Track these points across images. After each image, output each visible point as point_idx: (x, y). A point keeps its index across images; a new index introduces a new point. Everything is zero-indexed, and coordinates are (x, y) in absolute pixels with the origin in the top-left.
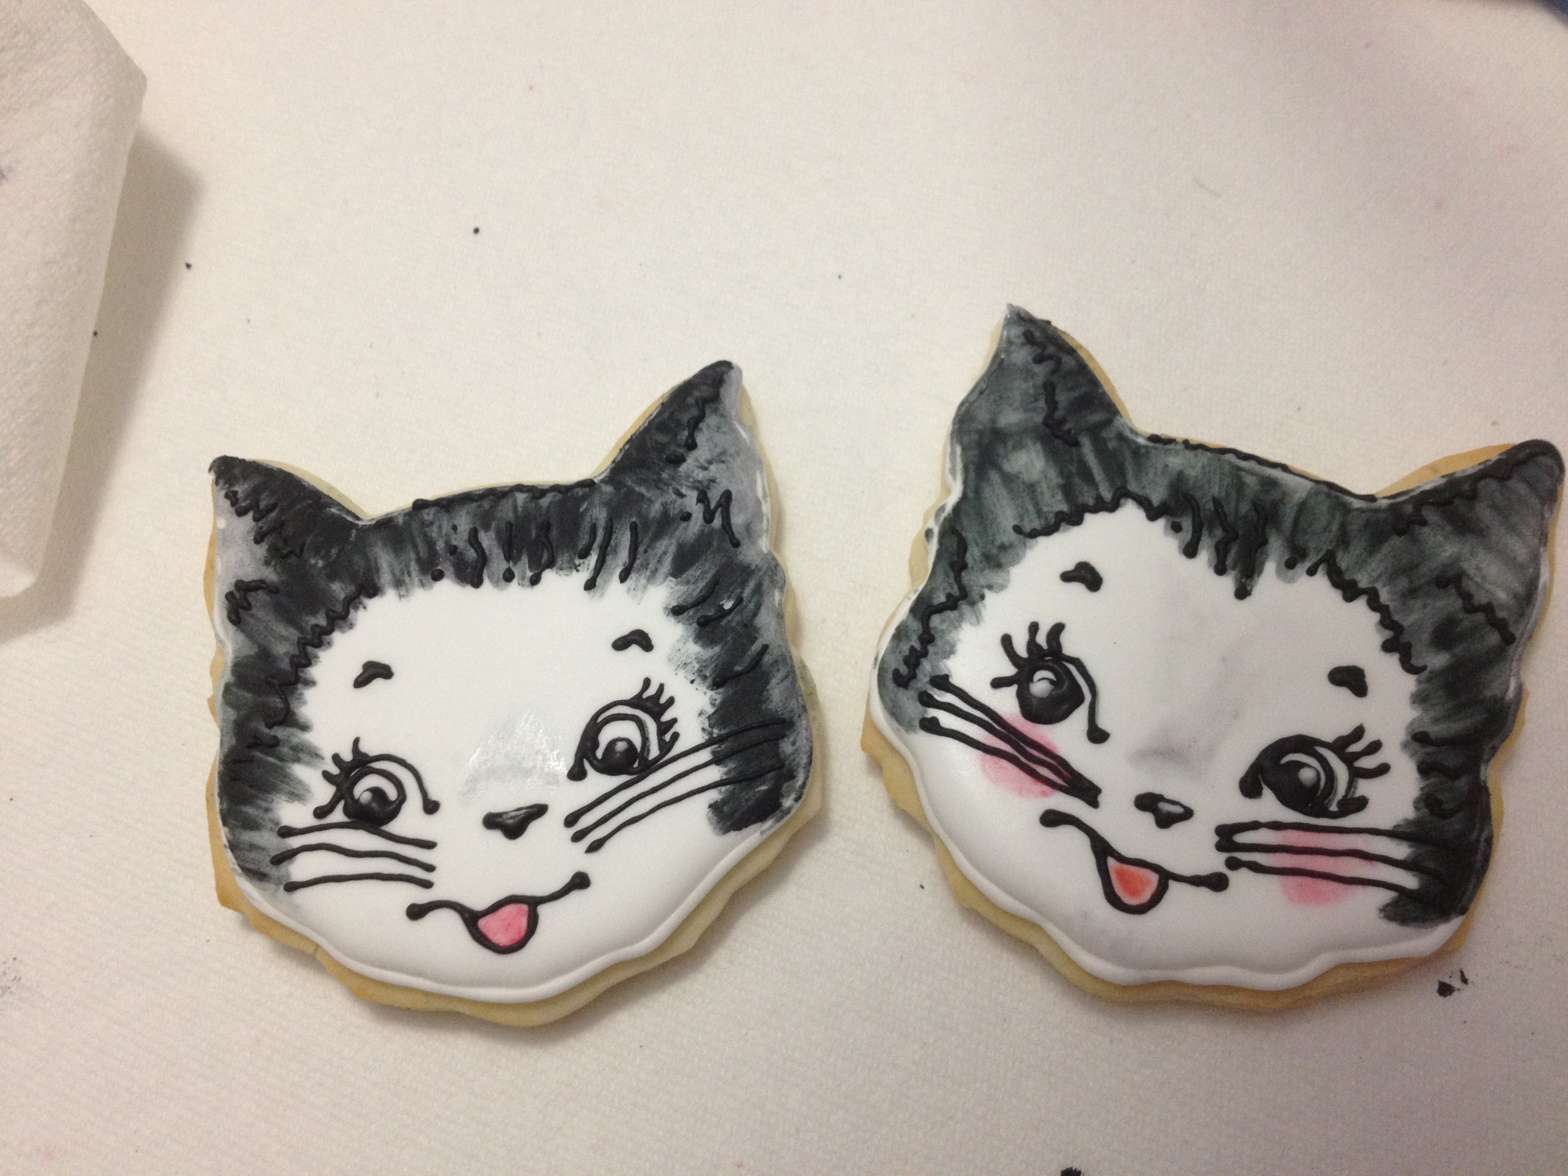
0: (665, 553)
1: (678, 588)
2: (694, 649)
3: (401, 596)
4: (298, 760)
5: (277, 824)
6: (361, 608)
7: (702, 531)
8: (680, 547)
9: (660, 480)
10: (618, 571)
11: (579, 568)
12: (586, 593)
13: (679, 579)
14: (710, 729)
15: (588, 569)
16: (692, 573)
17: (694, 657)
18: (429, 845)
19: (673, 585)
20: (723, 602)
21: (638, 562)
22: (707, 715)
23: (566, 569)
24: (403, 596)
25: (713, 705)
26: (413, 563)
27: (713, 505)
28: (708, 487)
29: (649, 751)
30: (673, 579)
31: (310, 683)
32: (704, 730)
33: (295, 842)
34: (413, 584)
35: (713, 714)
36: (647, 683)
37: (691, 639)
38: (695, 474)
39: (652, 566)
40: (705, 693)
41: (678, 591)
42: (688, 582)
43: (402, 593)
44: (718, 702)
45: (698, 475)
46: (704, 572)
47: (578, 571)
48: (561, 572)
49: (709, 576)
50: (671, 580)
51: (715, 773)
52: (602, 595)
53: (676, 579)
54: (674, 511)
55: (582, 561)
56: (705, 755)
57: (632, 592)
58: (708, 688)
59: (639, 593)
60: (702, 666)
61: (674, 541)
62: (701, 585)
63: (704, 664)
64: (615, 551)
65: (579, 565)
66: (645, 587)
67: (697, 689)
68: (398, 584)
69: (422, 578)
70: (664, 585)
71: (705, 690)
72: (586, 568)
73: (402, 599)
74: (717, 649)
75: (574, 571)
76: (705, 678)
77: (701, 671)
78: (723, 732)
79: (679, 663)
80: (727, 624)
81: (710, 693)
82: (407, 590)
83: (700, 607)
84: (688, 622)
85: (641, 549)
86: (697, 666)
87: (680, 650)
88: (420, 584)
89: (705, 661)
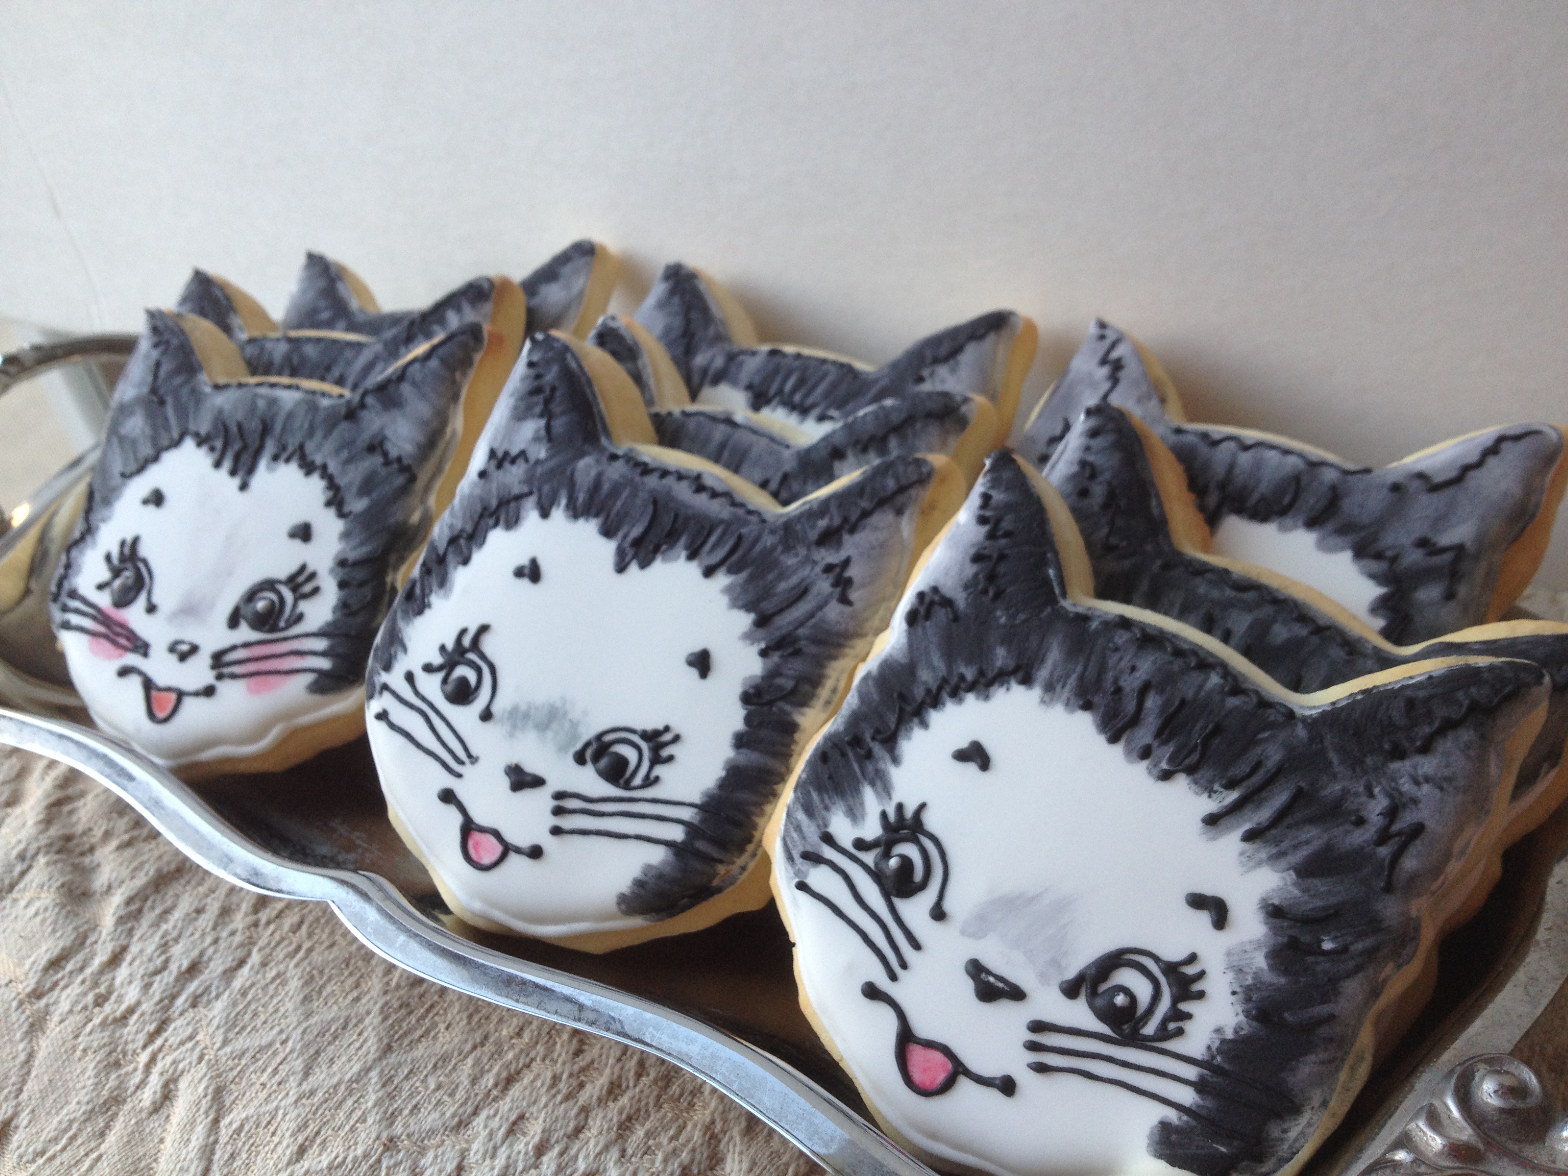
0: (1307, 842)
1: (1291, 888)
2: (1260, 961)
4: (873, 784)
5: (826, 826)
6: (1005, 687)
7: (1362, 848)
8: (1328, 848)
9: (1362, 762)
10: (1247, 826)
12: (1200, 825)
14: (1215, 1053)
16: (1320, 885)
18: (916, 945)
20: (1325, 938)
21: (1274, 832)
22: (1223, 1037)
23: (1202, 787)
25: (1236, 1031)
26: (1074, 676)
27: (1395, 828)
28: (1405, 806)
29: (1146, 1023)
30: (1294, 876)
31: (924, 725)
32: (1209, 1048)
33: (828, 852)
35: (1231, 1041)
36: (1192, 958)
38: (1402, 781)
39: (1284, 846)
40: (1237, 1014)
41: (1290, 892)
44: (1242, 1033)
45: (1404, 784)
48: (1193, 786)
49: (1333, 900)
50: (1290, 875)
51: (1187, 1096)
52: (1214, 839)
54: (1350, 804)
55: (1221, 789)
56: (1191, 1072)
57: (1243, 859)
59: (1251, 864)
60: (1254, 985)
61: (1325, 837)
62: (1319, 903)
64: (1259, 805)
65: (1215, 792)
66: (1259, 864)
68: (1049, 688)
69: (1072, 698)
70: (1279, 875)
71: (1240, 1010)
76: (1248, 999)
77: (1251, 990)
78: (1227, 1066)
80: (1312, 963)
81: (1241, 1017)
83: (1298, 925)
84: (1275, 930)
85: (1288, 820)
87: (1246, 952)
89: (1261, 983)
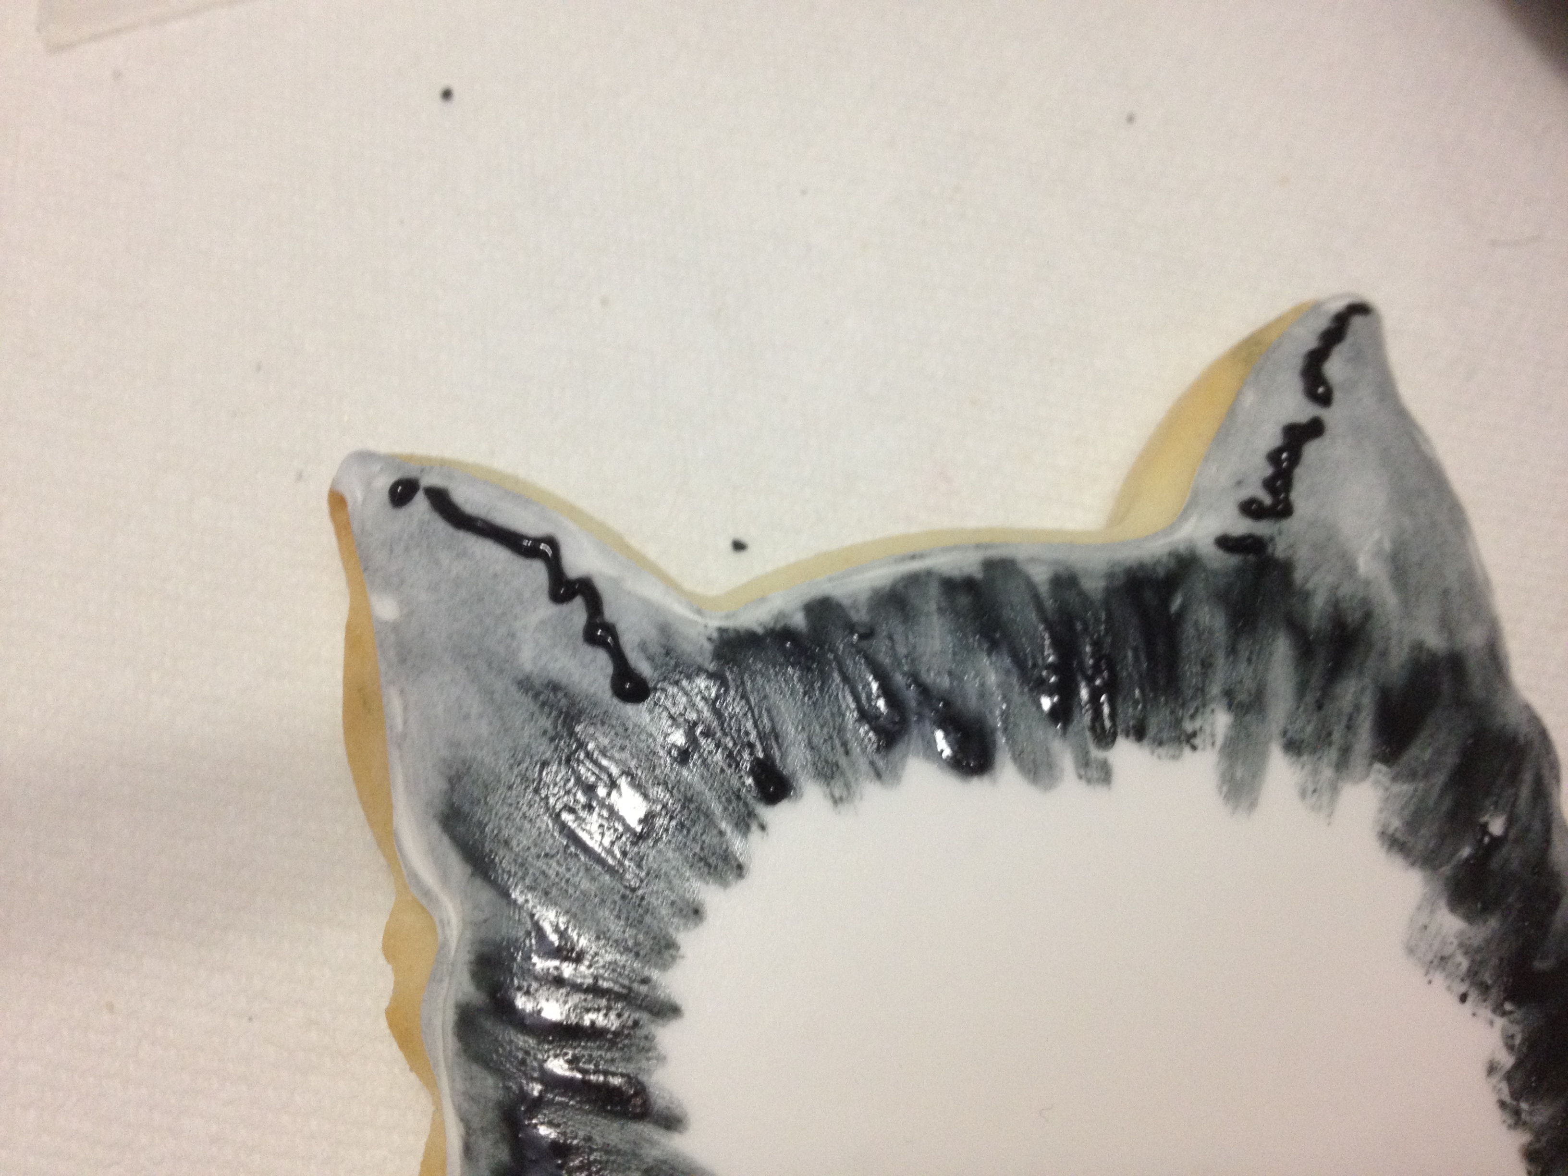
3: (837, 801)
11: (1197, 741)
13: (1396, 769)
15: (1213, 744)
17: (1456, 942)
19: (1386, 781)
24: (841, 799)
34: (856, 771)
37: (1442, 903)
42: (1412, 776)
43: (837, 795)
46: (1439, 752)
47: (1194, 748)
53: (1390, 767)
58: (1494, 1011)
63: (1478, 958)
67: (1474, 1015)
72: (1209, 740)
73: (841, 807)
74: (1493, 922)
75: (1187, 750)
79: (1430, 956)
82: (847, 786)
86: (1464, 963)
88: (872, 774)
